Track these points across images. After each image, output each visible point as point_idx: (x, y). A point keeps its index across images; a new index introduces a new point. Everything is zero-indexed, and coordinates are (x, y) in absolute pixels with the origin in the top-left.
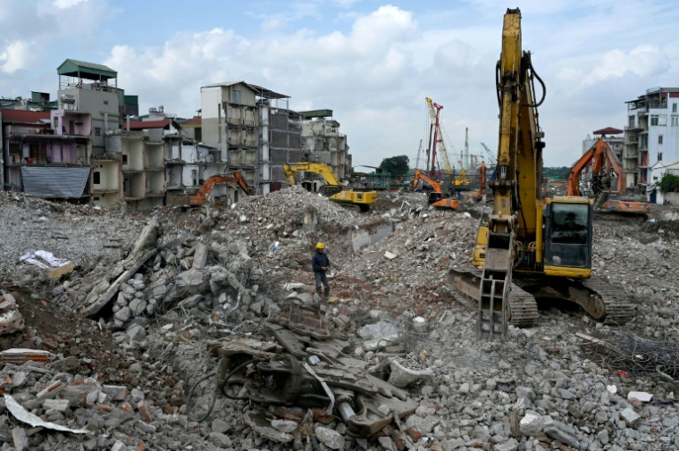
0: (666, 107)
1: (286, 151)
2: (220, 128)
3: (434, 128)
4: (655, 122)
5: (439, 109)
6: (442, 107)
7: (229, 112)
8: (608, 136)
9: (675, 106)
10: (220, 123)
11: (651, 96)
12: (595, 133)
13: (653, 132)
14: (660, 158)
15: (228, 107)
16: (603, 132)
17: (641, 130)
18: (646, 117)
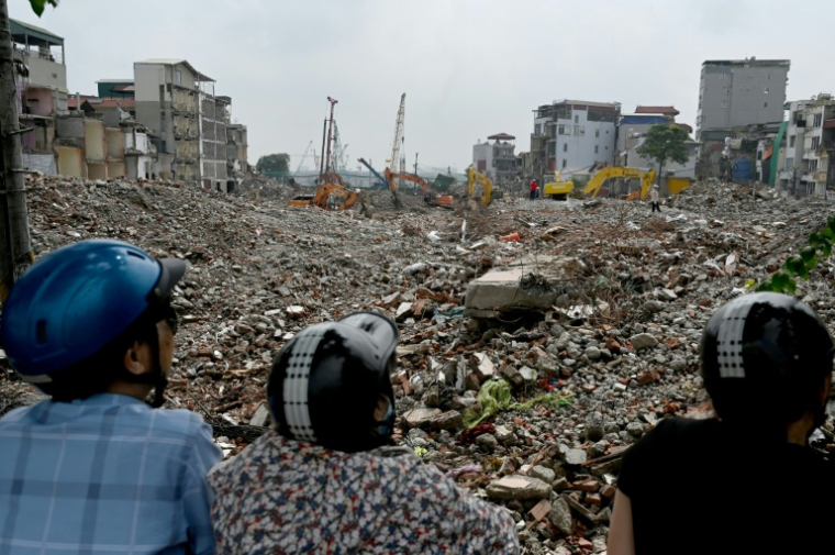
0: (570, 118)
1: (213, 144)
2: (163, 114)
3: (328, 123)
4: (562, 131)
5: (333, 104)
6: (336, 102)
7: (174, 95)
8: (502, 141)
9: (577, 117)
10: (163, 107)
11: (557, 106)
12: (490, 138)
13: (560, 140)
14: (564, 165)
15: (174, 90)
16: (497, 138)
17: (548, 138)
18: (554, 127)
